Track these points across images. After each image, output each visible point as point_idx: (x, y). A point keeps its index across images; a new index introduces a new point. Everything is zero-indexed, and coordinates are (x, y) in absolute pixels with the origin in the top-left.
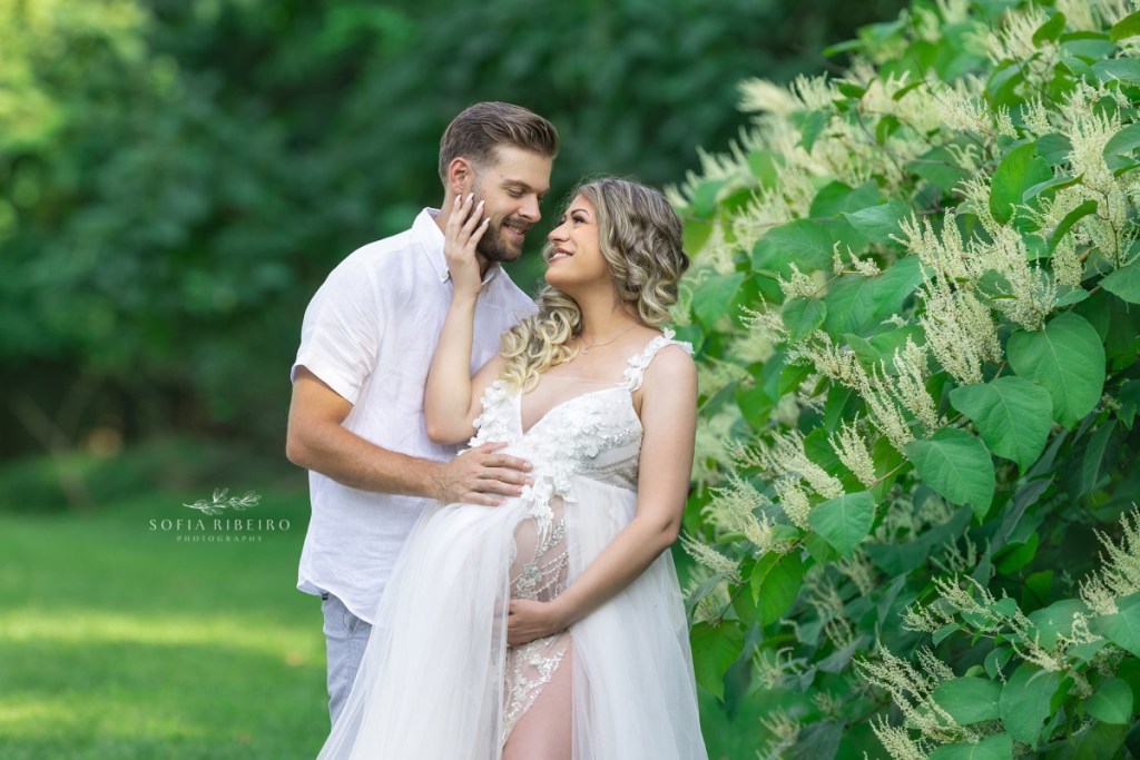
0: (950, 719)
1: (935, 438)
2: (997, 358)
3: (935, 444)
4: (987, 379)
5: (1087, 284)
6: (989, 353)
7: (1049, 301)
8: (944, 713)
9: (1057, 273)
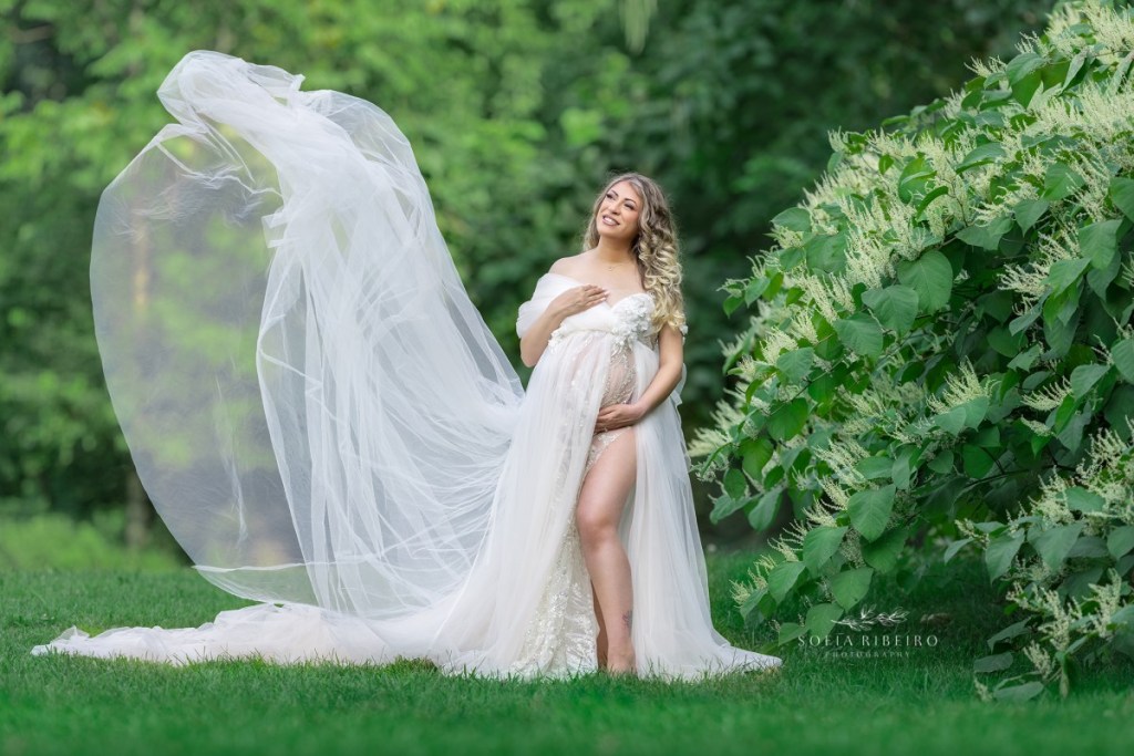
0: (862, 477)
1: (852, 318)
2: (892, 276)
3: (851, 322)
4: (884, 287)
5: (947, 237)
6: (888, 273)
7: (921, 242)
8: (858, 473)
9: (932, 229)
